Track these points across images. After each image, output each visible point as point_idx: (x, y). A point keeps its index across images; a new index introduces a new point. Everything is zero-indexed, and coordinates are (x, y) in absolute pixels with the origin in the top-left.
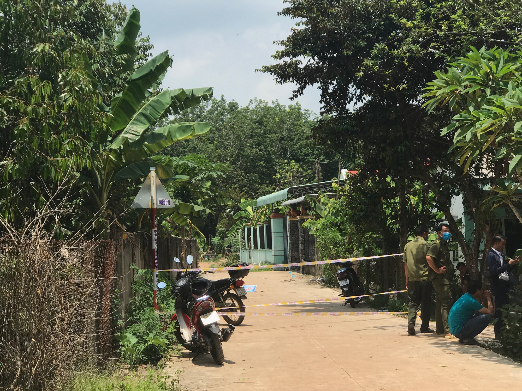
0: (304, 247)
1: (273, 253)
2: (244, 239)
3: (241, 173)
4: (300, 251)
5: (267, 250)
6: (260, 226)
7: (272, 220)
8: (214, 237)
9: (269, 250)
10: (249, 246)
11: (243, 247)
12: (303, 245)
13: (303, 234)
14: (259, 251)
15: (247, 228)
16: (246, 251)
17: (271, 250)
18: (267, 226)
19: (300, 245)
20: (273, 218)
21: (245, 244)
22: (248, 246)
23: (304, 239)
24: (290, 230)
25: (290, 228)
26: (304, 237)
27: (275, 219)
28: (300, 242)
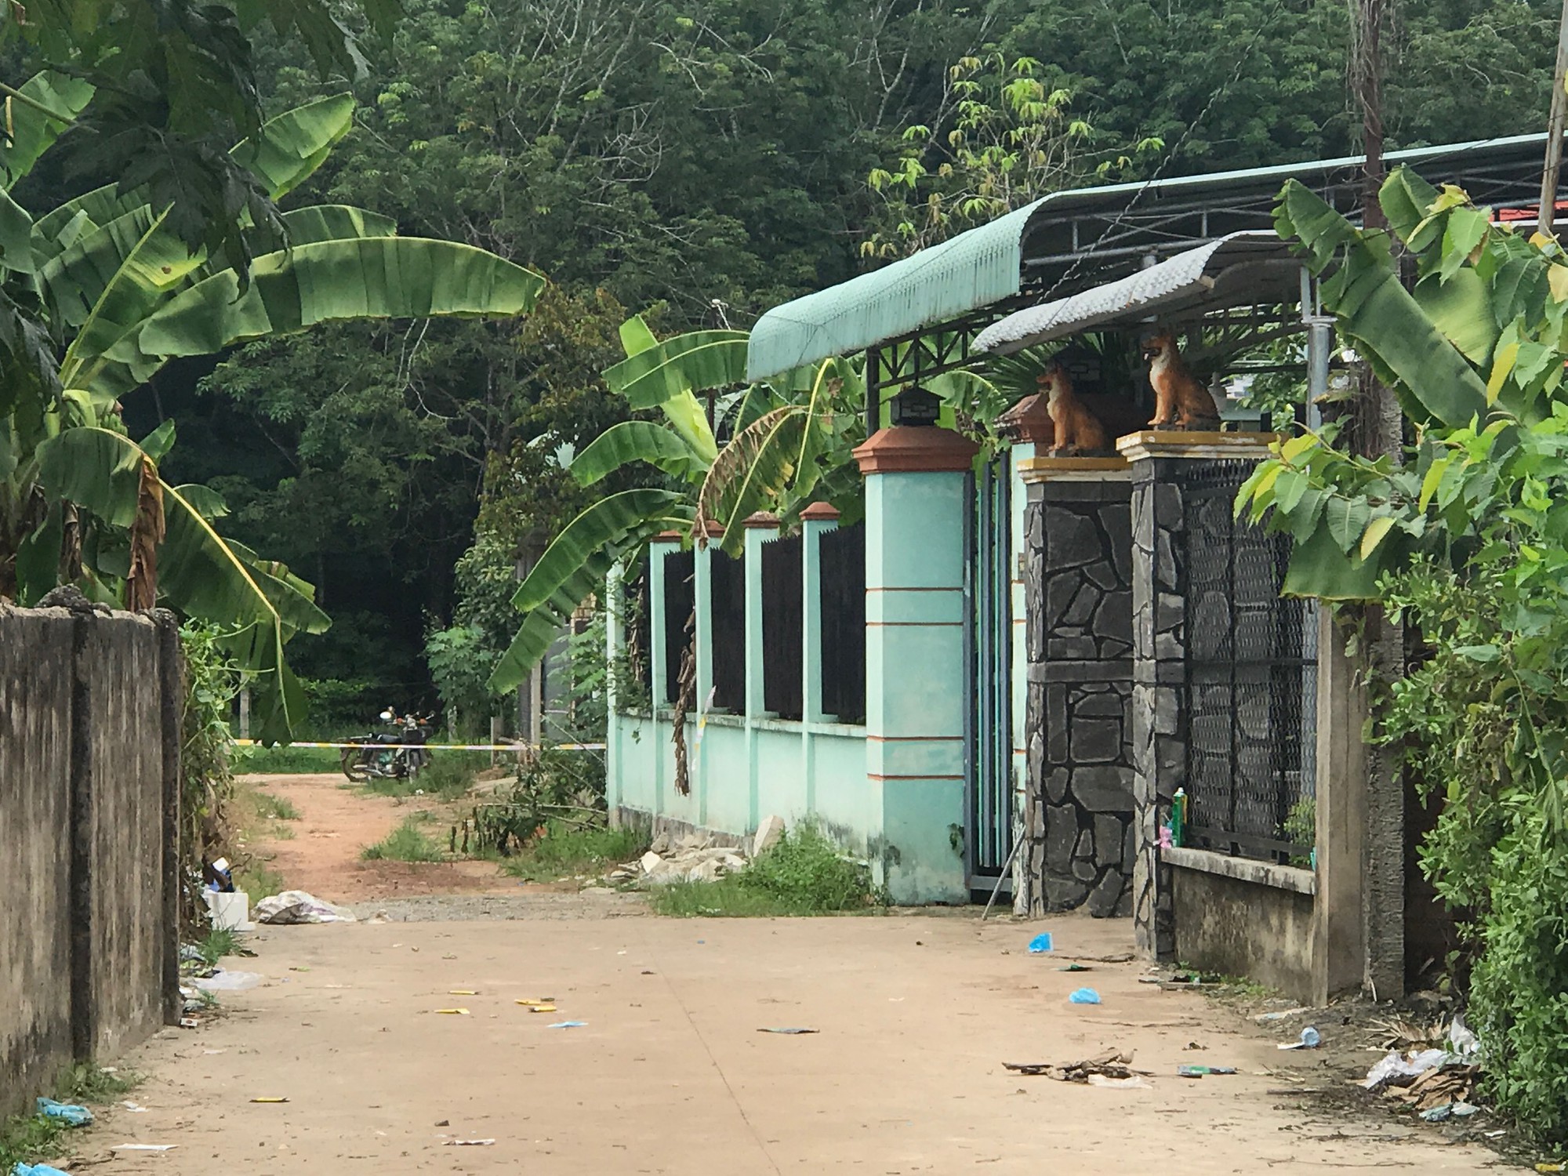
0: (1184, 717)
1: (874, 756)
2: (644, 641)
3: (637, 208)
4: (1145, 756)
5: (827, 729)
6: (773, 535)
7: (875, 489)
8: (448, 624)
9: (842, 730)
10: (680, 691)
11: (635, 697)
12: (1170, 702)
13: (1175, 602)
14: (757, 730)
15: (669, 559)
16: (649, 731)
17: (855, 731)
18: (824, 538)
19: (1144, 696)
20: (881, 470)
21: (647, 677)
22: (672, 696)
23: (1186, 643)
24: (1035, 561)
25: (1043, 551)
26: (1188, 626)
27: (899, 482)
28: (1145, 668)
